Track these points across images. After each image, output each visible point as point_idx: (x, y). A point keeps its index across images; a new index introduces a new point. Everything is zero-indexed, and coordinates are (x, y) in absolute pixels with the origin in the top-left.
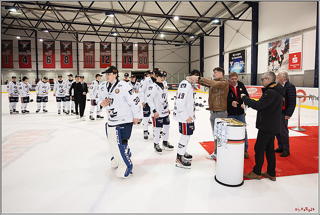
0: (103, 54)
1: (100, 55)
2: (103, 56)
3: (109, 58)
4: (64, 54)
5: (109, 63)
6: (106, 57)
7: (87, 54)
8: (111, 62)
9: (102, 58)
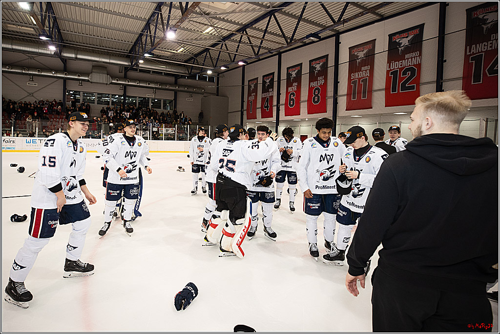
0: (396, 65)
1: (388, 72)
2: (395, 73)
3: (413, 75)
4: (313, 84)
5: (413, 87)
6: (404, 73)
7: (356, 75)
8: (418, 85)
9: (392, 78)
